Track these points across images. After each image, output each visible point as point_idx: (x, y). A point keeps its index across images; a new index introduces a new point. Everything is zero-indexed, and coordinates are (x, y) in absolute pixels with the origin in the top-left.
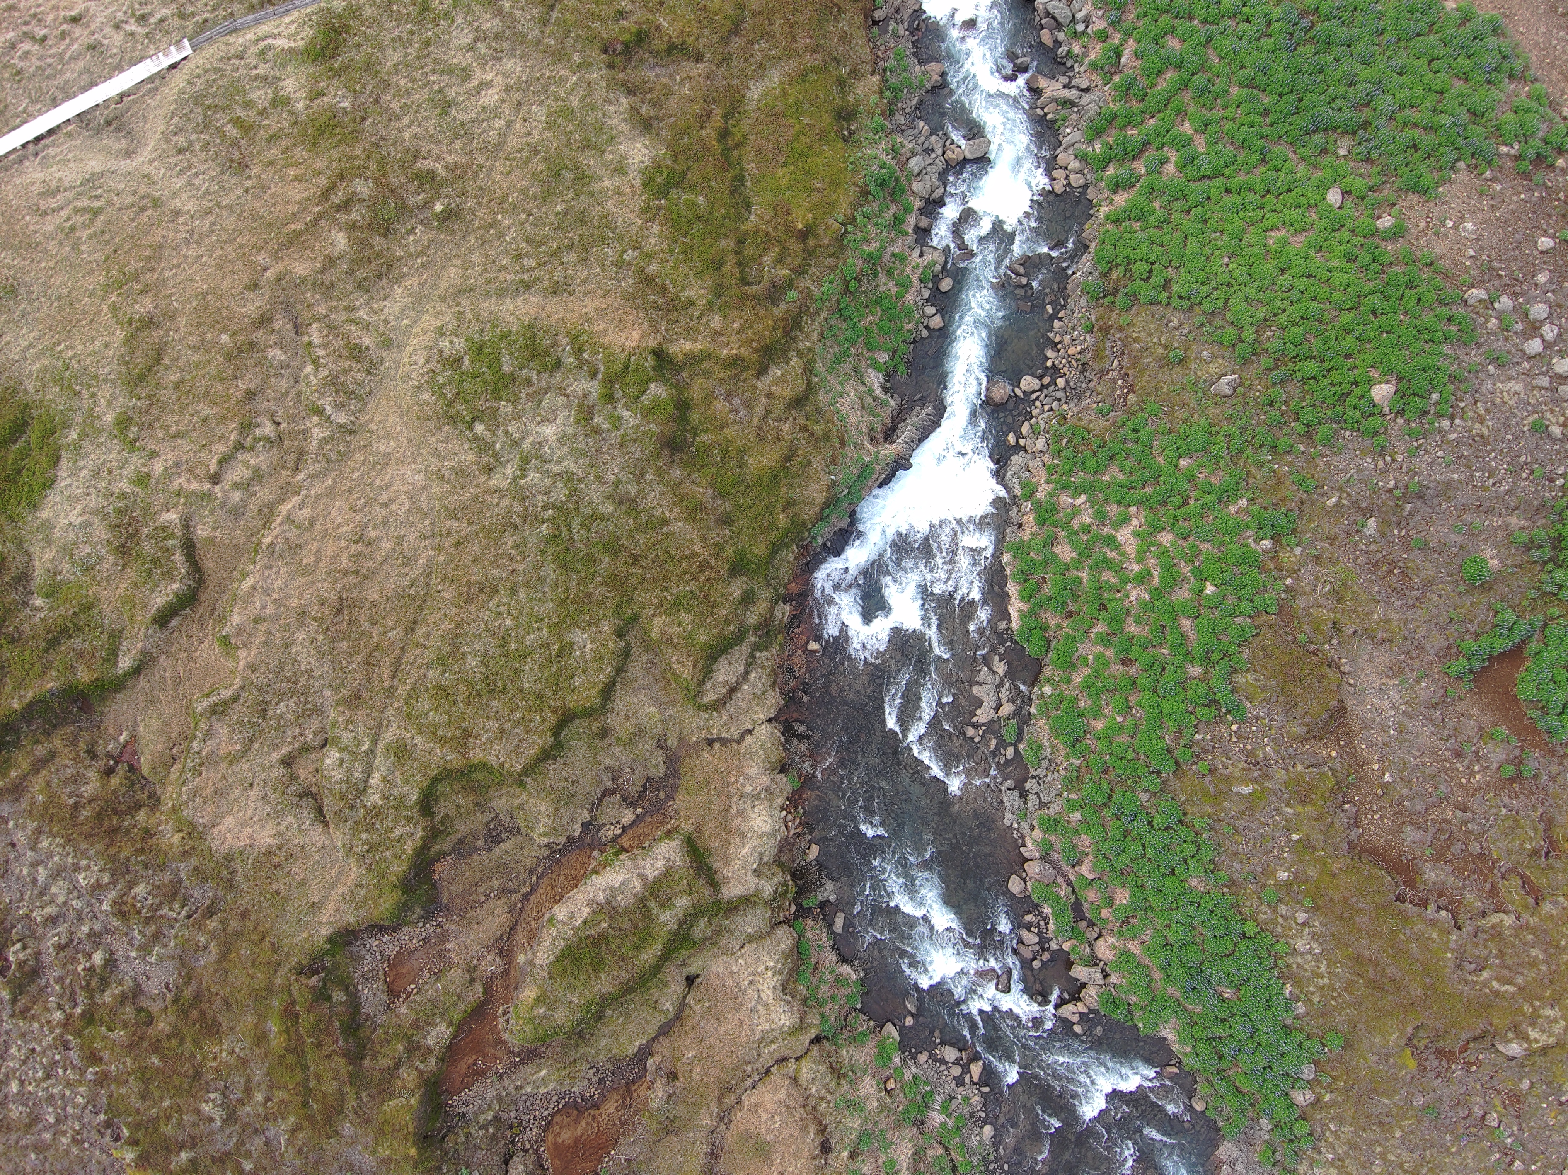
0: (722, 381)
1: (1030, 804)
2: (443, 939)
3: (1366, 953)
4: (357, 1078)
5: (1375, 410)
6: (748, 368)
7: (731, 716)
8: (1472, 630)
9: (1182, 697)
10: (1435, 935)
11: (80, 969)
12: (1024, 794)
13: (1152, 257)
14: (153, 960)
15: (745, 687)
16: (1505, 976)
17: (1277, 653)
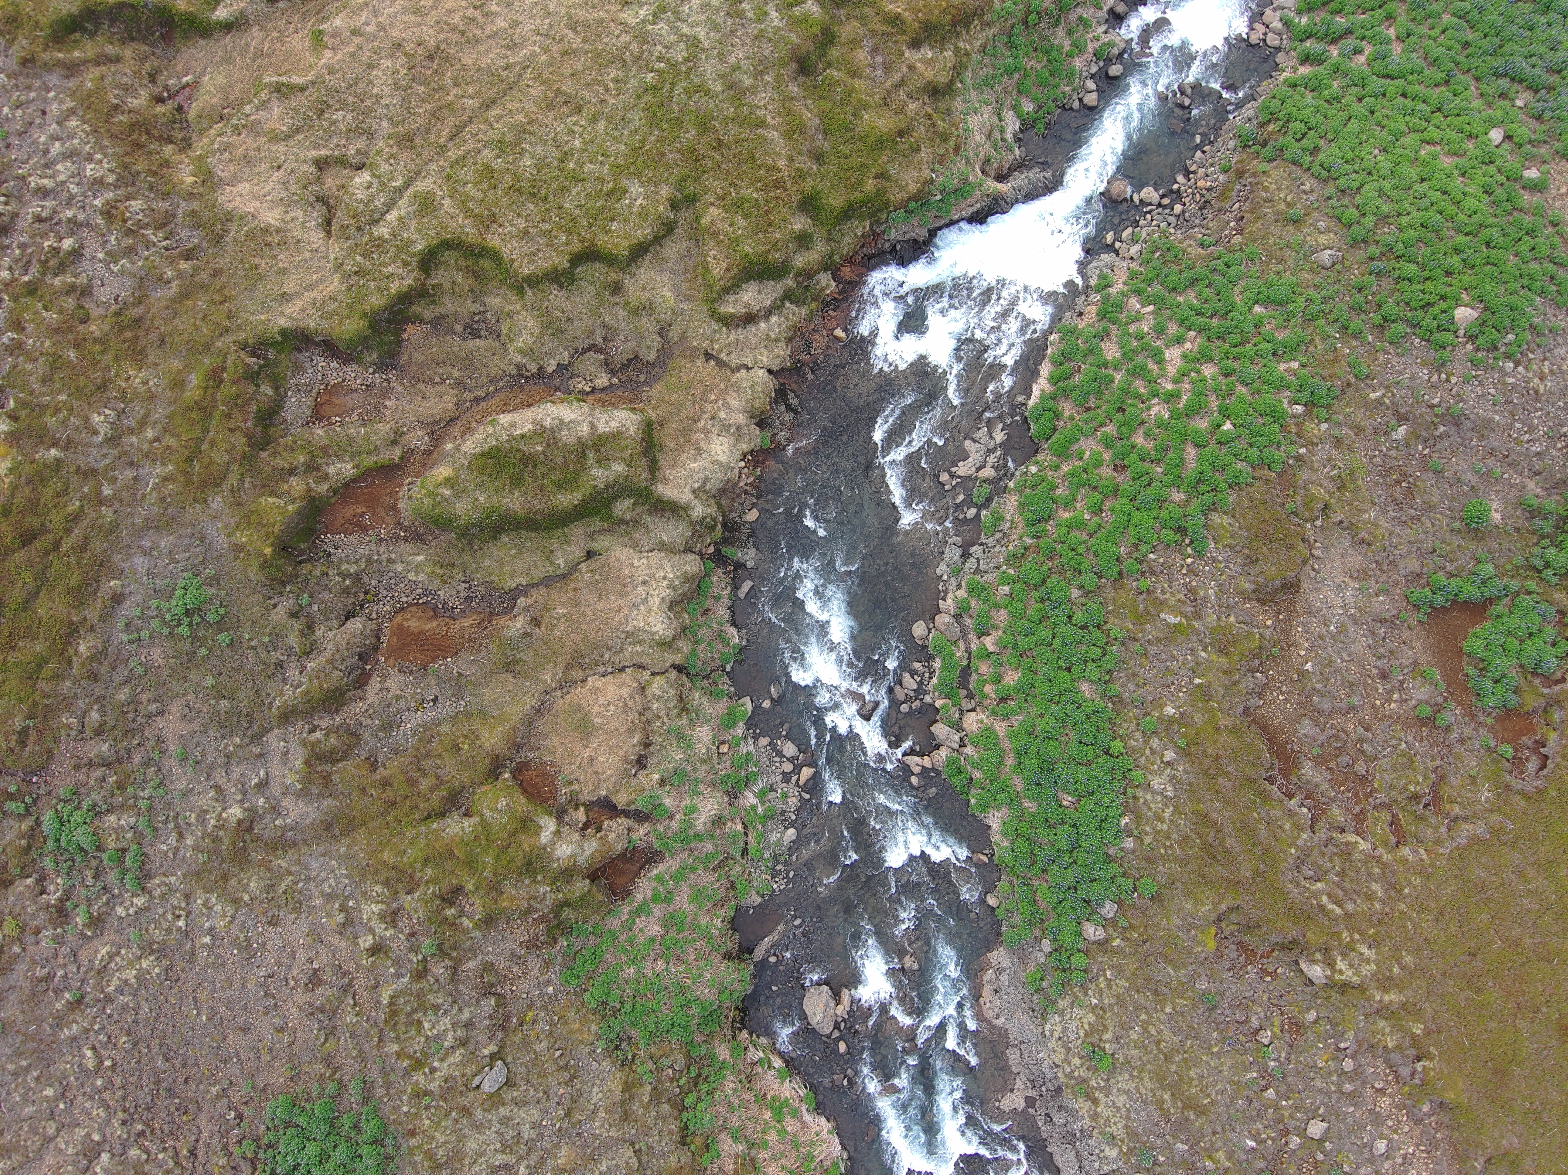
0: (874, 33)
1: (967, 565)
2: (386, 393)
3: (1215, 816)
4: (248, 461)
5: (1451, 327)
6: (904, 33)
7: (738, 341)
8: (1448, 568)
9: (1154, 513)
10: (1287, 826)
11: (46, 244)
12: (966, 555)
13: (1313, 121)
14: (115, 269)
15: (763, 325)
16: (1336, 896)
17: (1262, 508)
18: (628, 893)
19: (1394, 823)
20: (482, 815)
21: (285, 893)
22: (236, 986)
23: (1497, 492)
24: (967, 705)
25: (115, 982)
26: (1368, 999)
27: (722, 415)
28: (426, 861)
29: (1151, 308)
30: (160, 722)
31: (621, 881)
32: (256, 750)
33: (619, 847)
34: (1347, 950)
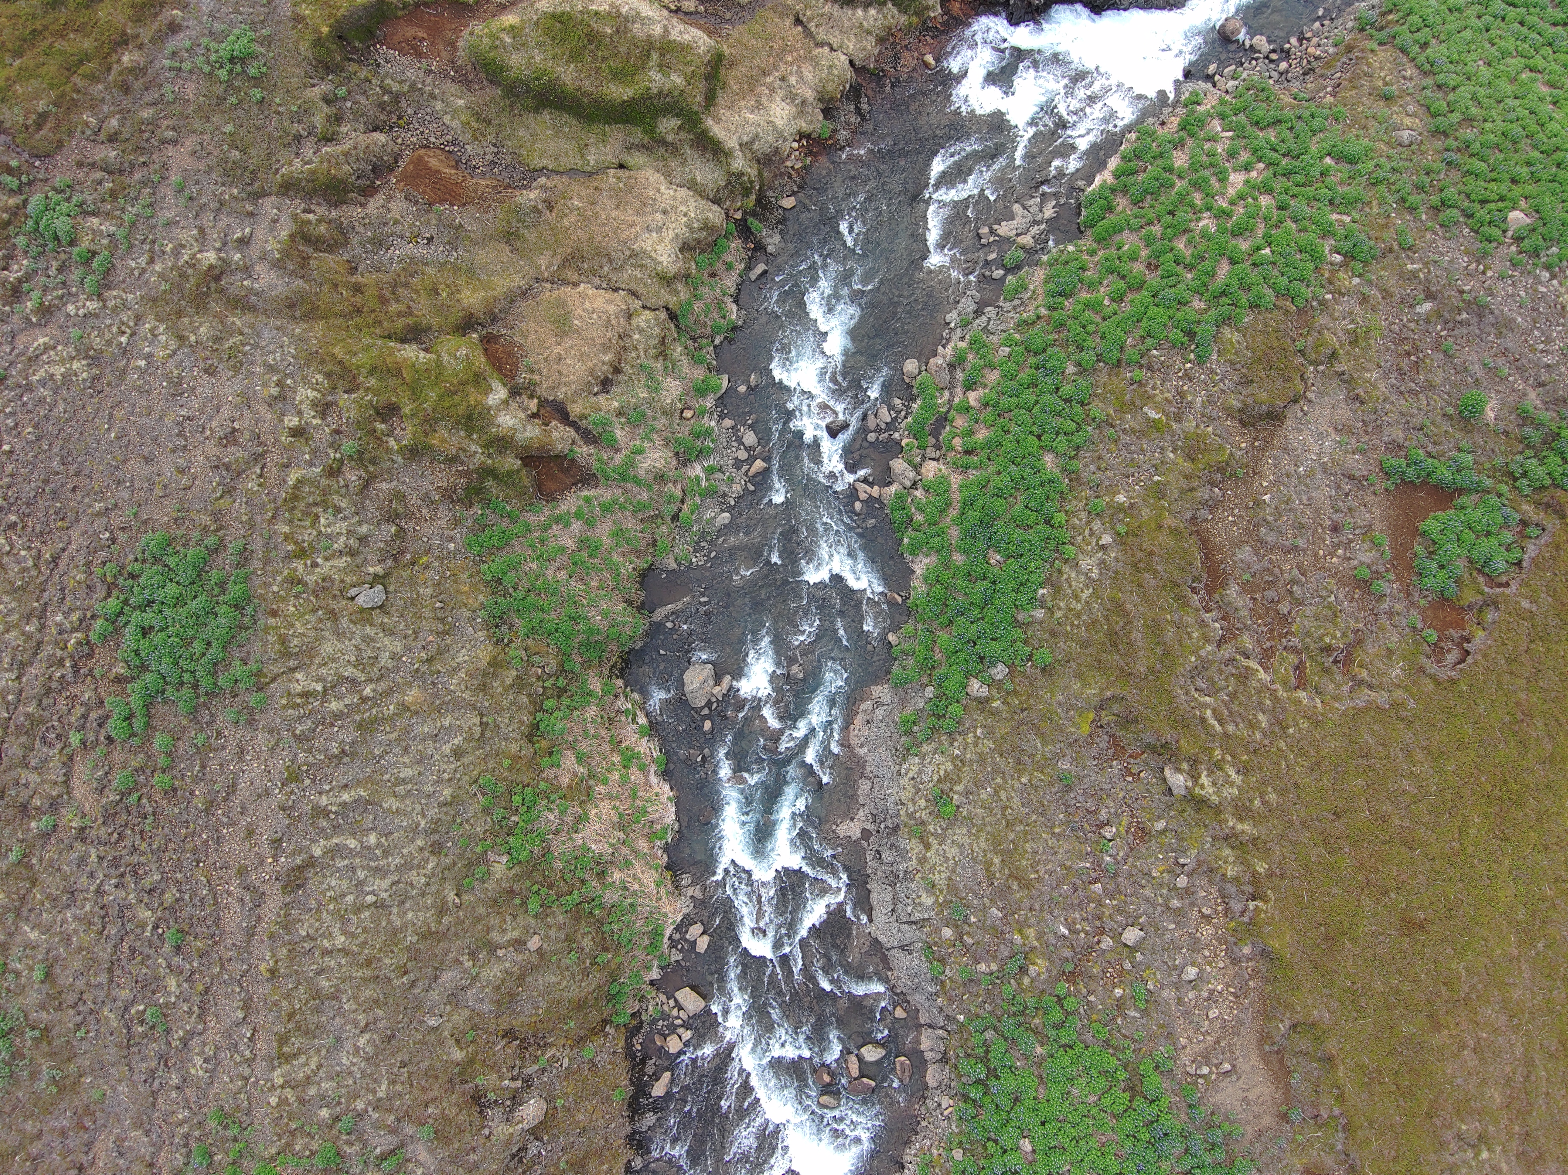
1: (977, 321)
3: (1129, 608)
5: (1502, 226)
7: (831, 17)
8: (1429, 448)
9: (1171, 312)
10: (1195, 635)
12: (979, 312)
15: (860, 12)
16: (1222, 714)
17: (1273, 336)
18: (554, 499)
19: (1299, 668)
20: (439, 356)
21: (230, 348)
22: (155, 416)
23: (1498, 392)
24: (931, 452)
25: (41, 373)
26: (1220, 822)
27: (793, 80)
28: (373, 370)
29: (1230, 134)
30: (170, 151)
31: (551, 485)
32: (250, 208)
33: (560, 447)
34: (1216, 767)
